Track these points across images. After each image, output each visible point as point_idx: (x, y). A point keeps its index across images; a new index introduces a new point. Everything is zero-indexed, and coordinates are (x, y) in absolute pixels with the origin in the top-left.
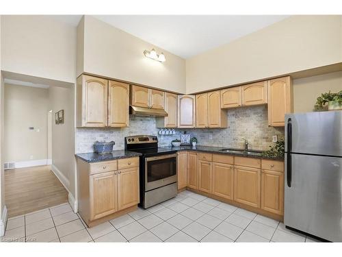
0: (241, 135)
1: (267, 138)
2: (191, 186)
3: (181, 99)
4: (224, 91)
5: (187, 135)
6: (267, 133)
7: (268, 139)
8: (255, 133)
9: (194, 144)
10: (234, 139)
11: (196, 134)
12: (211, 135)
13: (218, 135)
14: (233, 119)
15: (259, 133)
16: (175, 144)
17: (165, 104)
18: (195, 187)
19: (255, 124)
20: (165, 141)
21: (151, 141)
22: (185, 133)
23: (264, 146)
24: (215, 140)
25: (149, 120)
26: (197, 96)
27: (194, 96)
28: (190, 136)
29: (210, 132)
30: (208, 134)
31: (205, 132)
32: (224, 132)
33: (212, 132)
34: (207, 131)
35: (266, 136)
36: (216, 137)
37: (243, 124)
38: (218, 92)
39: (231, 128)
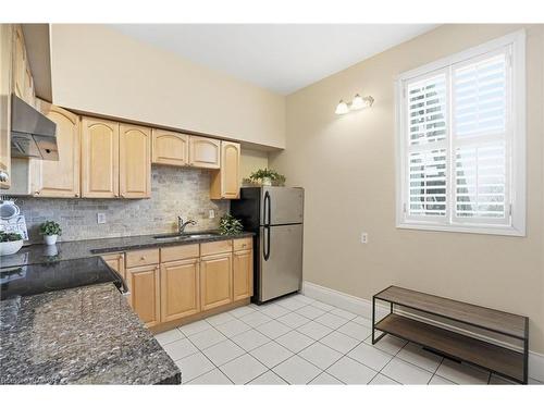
0: (169, 212)
4: (159, 133)
6: (203, 207)
7: (204, 215)
8: (189, 207)
10: (155, 219)
12: (102, 214)
13: (121, 213)
14: (155, 183)
15: (194, 206)
19: (189, 195)
23: (202, 224)
24: (111, 224)
26: (86, 121)
27: (77, 118)
28: (23, 220)
29: (100, 207)
30: (91, 211)
31: (82, 208)
32: (136, 206)
33: (106, 208)
34: (90, 204)
35: (202, 210)
36: (117, 216)
37: (172, 194)
38: (147, 131)
39: (153, 200)
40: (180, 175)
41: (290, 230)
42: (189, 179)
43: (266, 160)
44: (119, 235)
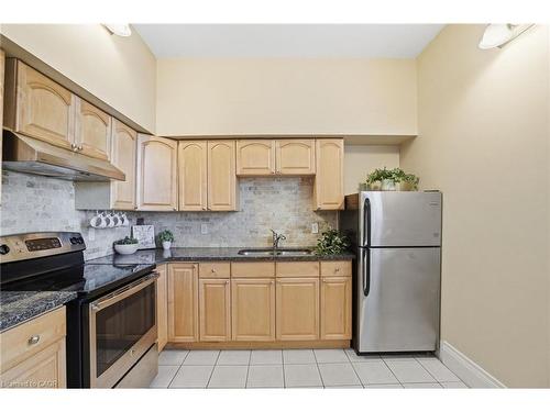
0: (265, 224)
1: (305, 227)
2: (180, 339)
3: (145, 144)
4: (244, 143)
5: (146, 227)
6: (304, 219)
7: (305, 229)
8: (287, 219)
9: (167, 245)
10: (251, 232)
11: (168, 224)
12: (204, 226)
13: (220, 225)
14: (250, 195)
15: (293, 219)
16: (122, 248)
17: (111, 147)
18: (189, 339)
19: (287, 206)
20: (98, 245)
21: (66, 247)
22: (140, 222)
23: (300, 240)
24: (212, 235)
25: (55, 188)
26: (182, 144)
27: (176, 143)
28: (152, 229)
29: (203, 219)
30: (196, 223)
31: (190, 220)
32: (233, 218)
33: (208, 220)
34: (196, 216)
35: (303, 223)
36: (216, 228)
37: (267, 206)
38: (231, 144)
39: (247, 211)
40: (276, 184)
41: (411, 256)
42: (287, 188)
43: (398, 156)
44: (217, 246)
